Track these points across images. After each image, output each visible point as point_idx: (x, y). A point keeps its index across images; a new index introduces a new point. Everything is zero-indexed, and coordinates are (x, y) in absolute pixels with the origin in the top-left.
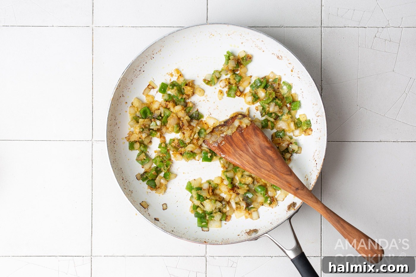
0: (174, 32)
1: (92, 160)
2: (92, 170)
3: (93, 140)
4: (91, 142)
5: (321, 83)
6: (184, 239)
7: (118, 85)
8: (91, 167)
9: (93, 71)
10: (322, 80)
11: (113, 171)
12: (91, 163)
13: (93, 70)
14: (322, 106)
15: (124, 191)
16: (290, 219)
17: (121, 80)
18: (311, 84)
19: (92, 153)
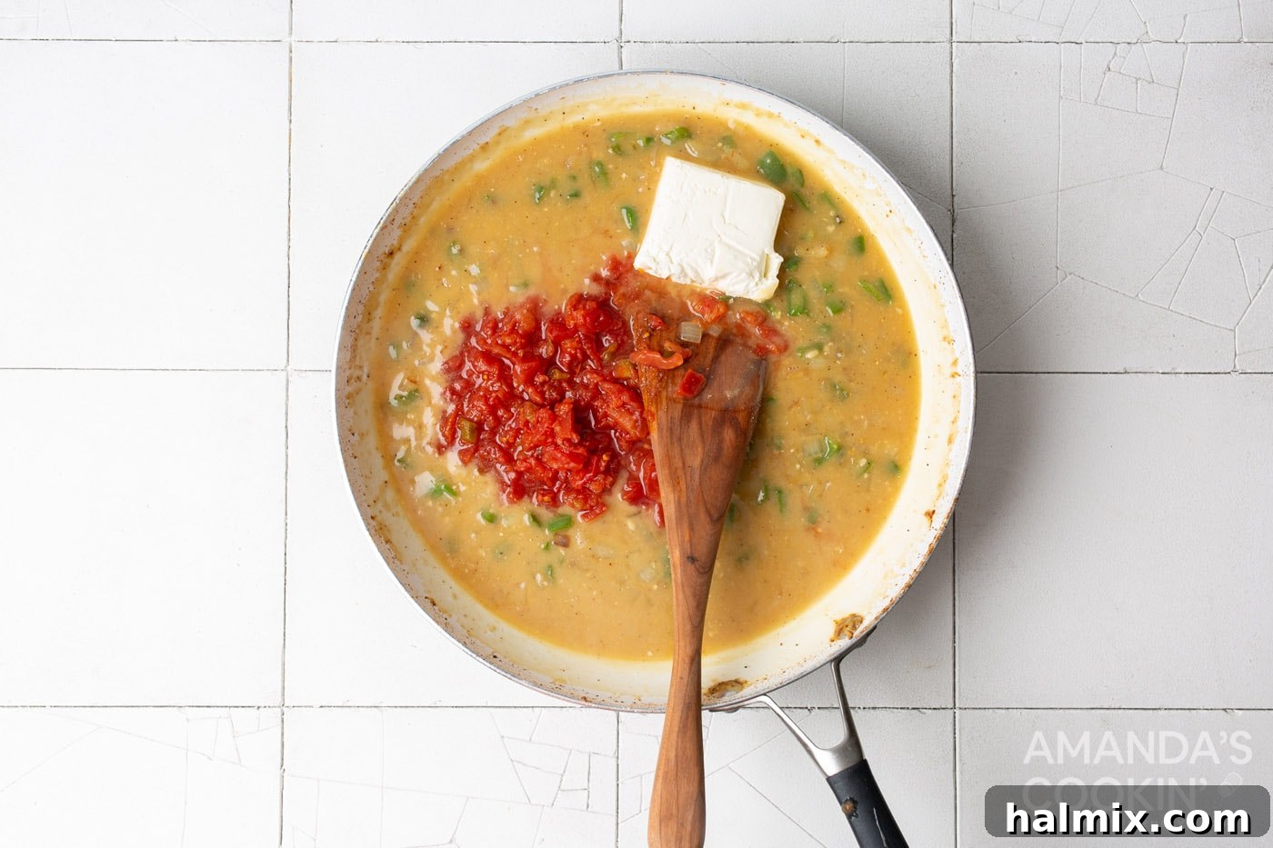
0: (567, 85)
1: (286, 427)
2: (287, 455)
3: (289, 368)
4: (284, 373)
5: (950, 202)
6: (523, 682)
7: (387, 218)
8: (284, 448)
9: (289, 170)
10: (953, 196)
11: (345, 461)
12: (285, 434)
13: (289, 165)
14: (966, 346)
15: (367, 525)
16: (838, 660)
17: (397, 205)
18: (943, 280)
19: (287, 405)
